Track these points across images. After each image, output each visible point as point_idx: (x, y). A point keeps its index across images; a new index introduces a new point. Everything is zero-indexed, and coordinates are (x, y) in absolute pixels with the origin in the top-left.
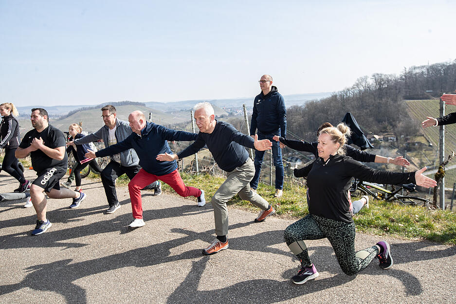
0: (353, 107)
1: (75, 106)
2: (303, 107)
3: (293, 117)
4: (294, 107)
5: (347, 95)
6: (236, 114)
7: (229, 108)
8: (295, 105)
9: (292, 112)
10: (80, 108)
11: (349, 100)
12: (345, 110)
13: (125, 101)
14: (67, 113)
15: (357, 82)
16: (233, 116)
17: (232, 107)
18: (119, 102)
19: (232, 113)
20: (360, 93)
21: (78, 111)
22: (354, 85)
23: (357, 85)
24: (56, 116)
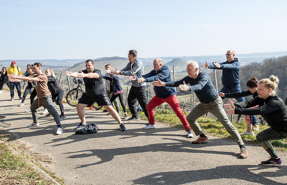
1: (78, 60)
3: (252, 72)
4: (254, 63)
8: (254, 62)
9: (251, 68)
10: (83, 61)
13: (115, 56)
14: (73, 65)
18: (111, 57)
21: (81, 63)
24: (65, 67)
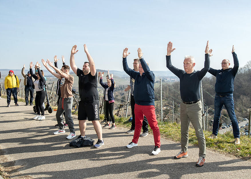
0: (244, 80)
2: (211, 78)
5: (240, 72)
6: (166, 81)
7: (162, 77)
11: (241, 75)
12: (239, 81)
15: (247, 64)
16: (164, 82)
17: (163, 76)
19: (163, 80)
20: (249, 71)
22: (245, 66)
23: (247, 66)
